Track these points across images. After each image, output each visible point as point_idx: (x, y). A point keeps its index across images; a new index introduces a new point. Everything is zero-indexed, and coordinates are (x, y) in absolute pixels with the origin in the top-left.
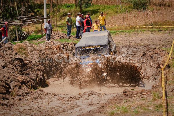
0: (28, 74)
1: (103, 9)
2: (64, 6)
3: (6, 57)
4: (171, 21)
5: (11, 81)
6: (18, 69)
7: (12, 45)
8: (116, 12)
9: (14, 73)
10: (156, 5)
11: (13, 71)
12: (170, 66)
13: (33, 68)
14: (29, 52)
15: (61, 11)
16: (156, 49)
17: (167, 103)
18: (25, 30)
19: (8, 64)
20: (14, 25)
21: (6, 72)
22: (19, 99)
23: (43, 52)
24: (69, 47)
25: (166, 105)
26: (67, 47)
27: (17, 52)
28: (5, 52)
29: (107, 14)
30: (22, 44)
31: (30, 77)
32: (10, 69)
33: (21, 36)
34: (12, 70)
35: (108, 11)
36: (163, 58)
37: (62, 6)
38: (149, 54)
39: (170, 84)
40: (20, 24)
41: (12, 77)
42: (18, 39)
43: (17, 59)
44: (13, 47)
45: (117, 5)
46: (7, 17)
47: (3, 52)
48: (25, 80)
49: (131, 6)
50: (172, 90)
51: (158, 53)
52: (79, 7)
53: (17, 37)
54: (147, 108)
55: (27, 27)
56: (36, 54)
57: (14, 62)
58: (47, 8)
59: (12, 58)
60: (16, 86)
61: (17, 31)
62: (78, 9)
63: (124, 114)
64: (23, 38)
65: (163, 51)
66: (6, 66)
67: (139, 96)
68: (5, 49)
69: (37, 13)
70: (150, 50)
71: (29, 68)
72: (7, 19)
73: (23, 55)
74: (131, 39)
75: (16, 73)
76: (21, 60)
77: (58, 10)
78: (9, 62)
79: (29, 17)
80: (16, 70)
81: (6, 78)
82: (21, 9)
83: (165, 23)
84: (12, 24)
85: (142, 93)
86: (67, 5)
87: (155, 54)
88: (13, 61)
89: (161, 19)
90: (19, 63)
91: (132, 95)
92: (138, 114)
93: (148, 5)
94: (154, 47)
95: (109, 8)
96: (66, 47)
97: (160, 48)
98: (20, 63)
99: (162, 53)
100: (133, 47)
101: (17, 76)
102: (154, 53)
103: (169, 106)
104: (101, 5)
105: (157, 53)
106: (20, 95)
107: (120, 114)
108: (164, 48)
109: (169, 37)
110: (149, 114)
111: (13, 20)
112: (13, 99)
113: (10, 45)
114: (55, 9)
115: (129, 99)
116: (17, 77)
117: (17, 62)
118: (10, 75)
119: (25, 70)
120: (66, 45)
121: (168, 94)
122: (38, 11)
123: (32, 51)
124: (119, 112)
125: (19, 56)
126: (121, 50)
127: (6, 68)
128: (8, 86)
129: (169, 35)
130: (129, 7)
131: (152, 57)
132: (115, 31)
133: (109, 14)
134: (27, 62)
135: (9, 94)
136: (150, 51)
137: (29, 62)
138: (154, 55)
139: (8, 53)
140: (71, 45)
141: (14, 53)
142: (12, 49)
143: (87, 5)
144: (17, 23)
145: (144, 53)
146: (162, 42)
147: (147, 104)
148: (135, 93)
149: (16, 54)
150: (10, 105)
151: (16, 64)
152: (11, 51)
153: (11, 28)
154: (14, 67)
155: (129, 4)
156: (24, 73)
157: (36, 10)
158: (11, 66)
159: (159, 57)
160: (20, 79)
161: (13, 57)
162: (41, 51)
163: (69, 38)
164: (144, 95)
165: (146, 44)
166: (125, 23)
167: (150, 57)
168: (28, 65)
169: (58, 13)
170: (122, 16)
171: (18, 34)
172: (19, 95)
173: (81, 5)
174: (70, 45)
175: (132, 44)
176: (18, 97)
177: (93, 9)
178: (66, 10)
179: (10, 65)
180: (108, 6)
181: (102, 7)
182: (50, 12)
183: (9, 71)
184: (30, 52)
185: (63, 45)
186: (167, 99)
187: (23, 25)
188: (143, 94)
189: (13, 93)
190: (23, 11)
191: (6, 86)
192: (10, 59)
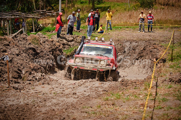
1: (113, 7)
2: (78, 3)
3: (20, 46)
4: (172, 20)
5: (24, 68)
6: (30, 57)
7: (26, 36)
8: (125, 10)
9: (27, 60)
10: (161, 5)
11: (26, 59)
12: (166, 60)
13: (44, 57)
14: (42, 43)
15: (76, 6)
16: (155, 44)
17: (156, 92)
18: (41, 22)
19: (22, 52)
20: (31, 18)
21: (20, 59)
22: (29, 83)
23: (54, 43)
24: (78, 39)
25: (155, 94)
26: (77, 39)
27: (30, 42)
28: (20, 42)
29: (117, 11)
30: (37, 36)
31: (41, 65)
32: (23, 57)
33: (37, 27)
34: (26, 58)
35: (118, 8)
36: (160, 53)
37: (76, 2)
38: (149, 49)
39: (162, 76)
40: (36, 17)
41: (25, 64)
42: (34, 30)
43: (30, 48)
44: (27, 38)
45: (125, 3)
46: (25, 10)
47: (18, 42)
48: (36, 67)
49: (138, 5)
50: (163, 82)
51: (157, 48)
52: (92, 4)
53: (34, 29)
54: (138, 96)
55: (44, 19)
56: (48, 45)
57: (27, 51)
58: (62, 3)
59: (26, 47)
60: (27, 72)
61: (33, 23)
62: (91, 5)
63: (116, 100)
64: (39, 29)
65: (162, 46)
66: (20, 54)
67: (133, 86)
68: (20, 39)
69: (54, 7)
70: (150, 45)
71: (40, 57)
72: (25, 12)
73: (35, 45)
74: (134, 34)
75: (28, 60)
76: (34, 50)
77: (73, 6)
78: (23, 51)
79: (45, 11)
80: (29, 58)
81: (19, 65)
82: (39, 3)
83: (166, 22)
84: (29, 17)
85: (136, 83)
86: (82, 1)
87: (154, 48)
88: (26, 50)
89: (163, 17)
90: (32, 52)
91: (127, 84)
92: (128, 101)
93: (154, 4)
94: (154, 42)
95: (119, 5)
96: (75, 40)
97: (159, 44)
98: (33, 52)
99: (160, 49)
100: (135, 42)
101: (29, 63)
102: (153, 48)
103: (157, 95)
104: (112, 3)
105: (156, 48)
106: (30, 80)
107: (113, 100)
108: (163, 44)
109: (169, 34)
110: (138, 101)
111: (30, 13)
112: (24, 83)
113: (25, 36)
114: (70, 5)
115: (124, 87)
116: (29, 64)
117: (31, 51)
118: (23, 62)
119: (36, 58)
120: (76, 38)
121: (158, 84)
122: (55, 6)
123: (45, 42)
124: (113, 99)
125: (32, 46)
126: (124, 44)
127: (19, 56)
128: (20, 72)
129: (169, 32)
130: (137, 6)
131: (151, 51)
132: (121, 27)
133: (118, 11)
134: (39, 51)
135: (21, 79)
136: (150, 46)
137: (41, 52)
138: (154, 50)
139: (22, 43)
140: (80, 38)
141: (28, 43)
142: (26, 40)
143: (99, 2)
144: (34, 16)
145: (145, 47)
146: (162, 39)
147: (138, 92)
148: (130, 82)
149: (30, 44)
150: (20, 88)
151: (29, 53)
152: (25, 41)
153: (29, 20)
154: (27, 55)
155: (137, 3)
157: (53, 5)
158: (24, 54)
159: (158, 51)
160: (32, 66)
161: (27, 46)
162: (52, 42)
163: (79, 32)
164: (137, 84)
165: (147, 39)
166: (131, 20)
167: (149, 51)
168: (39, 54)
169: (72, 8)
170: (130, 13)
171: (35, 26)
172: (29, 80)
173: (94, 1)
174: (79, 38)
175: (135, 39)
176: (28, 81)
177: (105, 6)
178: (80, 6)
179: (24, 53)
180: (118, 3)
181: (112, 5)
182: (65, 7)
183: (22, 58)
184: (43, 43)
185: (73, 37)
186: (157, 89)
187: (39, 18)
188: (137, 83)
189: (24, 78)
190: (41, 5)
191: (19, 71)
192: (24, 49)
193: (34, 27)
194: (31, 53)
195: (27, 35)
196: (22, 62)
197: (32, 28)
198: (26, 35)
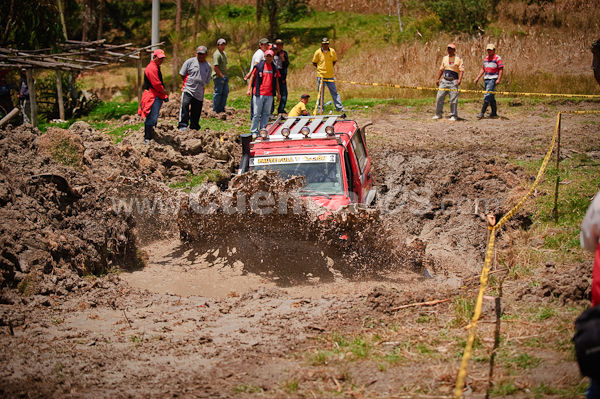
0: (80, 227)
1: (345, 28)
2: (219, 14)
3: (13, 170)
4: (555, 75)
5: (25, 248)
6: (48, 209)
7: (34, 132)
8: (387, 39)
9: (35, 221)
10: (516, 21)
11: (34, 216)
12: (532, 218)
13: (98, 209)
14: (89, 159)
15: (211, 27)
16: (493, 162)
17: (497, 333)
18: (88, 85)
19: (18, 192)
20: (51, 68)
21: (10, 217)
22: (43, 304)
23: (132, 158)
24: (218, 146)
25: (492, 340)
26: (214, 146)
27: (49, 155)
28: (10, 154)
29: (357, 42)
30: (71, 133)
31: (85, 236)
32: (23, 208)
33: (74, 103)
34: (31, 212)
35: (361, 33)
36: (512, 194)
37: (213, 12)
38: (471, 179)
39: (516, 277)
40: (68, 64)
41: (28, 234)
42: (62, 114)
43: (48, 178)
44: (37, 141)
45: (387, 16)
46: (31, 42)
47: (6, 155)
48: (68, 246)
49: (434, 21)
50: (521, 297)
51: (500, 176)
52: (268, 19)
53: (61, 107)
54: (431, 348)
55: (99, 74)
56: (111, 165)
57: (37, 187)
58: (163, 17)
59: (32, 174)
60: (36, 262)
61: (59, 87)
62: (265, 23)
63: (354, 363)
64: (78, 109)
65: (516, 169)
66: (11, 201)
67: (413, 311)
68: (12, 146)
69: (135, 31)
70: (476, 167)
71: (84, 209)
72: (28, 48)
73: (66, 167)
74: (419, 126)
75: (41, 221)
76: (60, 182)
77: (202, 25)
78: (22, 188)
79: (102, 44)
80: (42, 213)
81: (8, 238)
82: (80, 17)
83: (532, 82)
84: (44, 64)
85: (423, 301)
86: (232, 9)
87: (490, 177)
88: (34, 184)
89: (523, 66)
90: (54, 192)
91: (391, 305)
92: (397, 364)
93: (489, 19)
94: (488, 156)
95: (365, 23)
96: (209, 147)
97: (506, 161)
98: (58, 193)
99: (512, 177)
100: (422, 154)
101: (44, 231)
102: (487, 175)
103: (500, 345)
104: (340, 15)
105: (495, 177)
106: (47, 293)
107: (342, 362)
108: (520, 161)
109: (543, 126)
110: (432, 367)
111: (48, 53)
112: (25, 303)
113: (29, 133)
114: (192, 23)
115: (383, 317)
116: (43, 235)
117: (49, 189)
118: (23, 227)
119: (70, 214)
120: (210, 140)
121: (503, 305)
122: (136, 25)
123: (99, 156)
124: (342, 357)
125: (53, 170)
126: (383, 162)
127: (9, 204)
128: (10, 263)
129: (542, 119)
130: (427, 25)
131: (478, 187)
132: (373, 100)
133: (362, 45)
134: (78, 188)
135: (15, 286)
136: (475, 170)
137: (87, 190)
138: (488, 182)
139: (20, 158)
140: (225, 139)
141: (38, 158)
142: (33, 147)
143: (295, 13)
144: (62, 64)
145: (456, 174)
146: (517, 144)
147: (433, 334)
148: (402, 300)
149: (47, 161)
150: (10, 322)
151: (44, 195)
152: (31, 153)
153: (43, 76)
154: (35, 202)
155: (429, 14)
156: (67, 223)
157: (130, 24)
158: (26, 200)
159: (502, 188)
160: (53, 243)
161: (36, 171)
162: (127, 154)
163: (224, 118)
164: (428, 305)
165: (465, 145)
166: (407, 75)
167: (471, 187)
168: (81, 197)
169: (198, 35)
170: (403, 51)
171: (65, 99)
172: (44, 291)
173: (275, 10)
174: (222, 140)
175: (421, 144)
176: (41, 297)
177: (315, 26)
178: (226, 26)
179: (24, 196)
180: (363, 17)
181: (341, 22)
182: (174, 30)
183: (18, 214)
184: (93, 159)
185: (201, 138)
186: (498, 323)
187: (79, 71)
188: (427, 303)
189: (25, 284)
190: (89, 24)
191: (6, 261)
192: (26, 179)
193: (61, 102)
194: (52, 194)
195: (36, 129)
196: (17, 227)
197: (56, 105)
198: (31, 129)
